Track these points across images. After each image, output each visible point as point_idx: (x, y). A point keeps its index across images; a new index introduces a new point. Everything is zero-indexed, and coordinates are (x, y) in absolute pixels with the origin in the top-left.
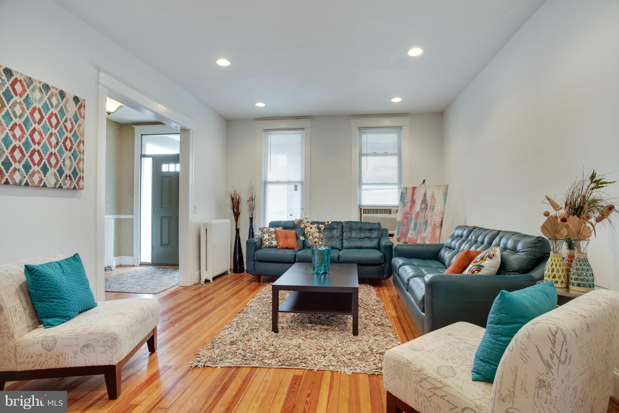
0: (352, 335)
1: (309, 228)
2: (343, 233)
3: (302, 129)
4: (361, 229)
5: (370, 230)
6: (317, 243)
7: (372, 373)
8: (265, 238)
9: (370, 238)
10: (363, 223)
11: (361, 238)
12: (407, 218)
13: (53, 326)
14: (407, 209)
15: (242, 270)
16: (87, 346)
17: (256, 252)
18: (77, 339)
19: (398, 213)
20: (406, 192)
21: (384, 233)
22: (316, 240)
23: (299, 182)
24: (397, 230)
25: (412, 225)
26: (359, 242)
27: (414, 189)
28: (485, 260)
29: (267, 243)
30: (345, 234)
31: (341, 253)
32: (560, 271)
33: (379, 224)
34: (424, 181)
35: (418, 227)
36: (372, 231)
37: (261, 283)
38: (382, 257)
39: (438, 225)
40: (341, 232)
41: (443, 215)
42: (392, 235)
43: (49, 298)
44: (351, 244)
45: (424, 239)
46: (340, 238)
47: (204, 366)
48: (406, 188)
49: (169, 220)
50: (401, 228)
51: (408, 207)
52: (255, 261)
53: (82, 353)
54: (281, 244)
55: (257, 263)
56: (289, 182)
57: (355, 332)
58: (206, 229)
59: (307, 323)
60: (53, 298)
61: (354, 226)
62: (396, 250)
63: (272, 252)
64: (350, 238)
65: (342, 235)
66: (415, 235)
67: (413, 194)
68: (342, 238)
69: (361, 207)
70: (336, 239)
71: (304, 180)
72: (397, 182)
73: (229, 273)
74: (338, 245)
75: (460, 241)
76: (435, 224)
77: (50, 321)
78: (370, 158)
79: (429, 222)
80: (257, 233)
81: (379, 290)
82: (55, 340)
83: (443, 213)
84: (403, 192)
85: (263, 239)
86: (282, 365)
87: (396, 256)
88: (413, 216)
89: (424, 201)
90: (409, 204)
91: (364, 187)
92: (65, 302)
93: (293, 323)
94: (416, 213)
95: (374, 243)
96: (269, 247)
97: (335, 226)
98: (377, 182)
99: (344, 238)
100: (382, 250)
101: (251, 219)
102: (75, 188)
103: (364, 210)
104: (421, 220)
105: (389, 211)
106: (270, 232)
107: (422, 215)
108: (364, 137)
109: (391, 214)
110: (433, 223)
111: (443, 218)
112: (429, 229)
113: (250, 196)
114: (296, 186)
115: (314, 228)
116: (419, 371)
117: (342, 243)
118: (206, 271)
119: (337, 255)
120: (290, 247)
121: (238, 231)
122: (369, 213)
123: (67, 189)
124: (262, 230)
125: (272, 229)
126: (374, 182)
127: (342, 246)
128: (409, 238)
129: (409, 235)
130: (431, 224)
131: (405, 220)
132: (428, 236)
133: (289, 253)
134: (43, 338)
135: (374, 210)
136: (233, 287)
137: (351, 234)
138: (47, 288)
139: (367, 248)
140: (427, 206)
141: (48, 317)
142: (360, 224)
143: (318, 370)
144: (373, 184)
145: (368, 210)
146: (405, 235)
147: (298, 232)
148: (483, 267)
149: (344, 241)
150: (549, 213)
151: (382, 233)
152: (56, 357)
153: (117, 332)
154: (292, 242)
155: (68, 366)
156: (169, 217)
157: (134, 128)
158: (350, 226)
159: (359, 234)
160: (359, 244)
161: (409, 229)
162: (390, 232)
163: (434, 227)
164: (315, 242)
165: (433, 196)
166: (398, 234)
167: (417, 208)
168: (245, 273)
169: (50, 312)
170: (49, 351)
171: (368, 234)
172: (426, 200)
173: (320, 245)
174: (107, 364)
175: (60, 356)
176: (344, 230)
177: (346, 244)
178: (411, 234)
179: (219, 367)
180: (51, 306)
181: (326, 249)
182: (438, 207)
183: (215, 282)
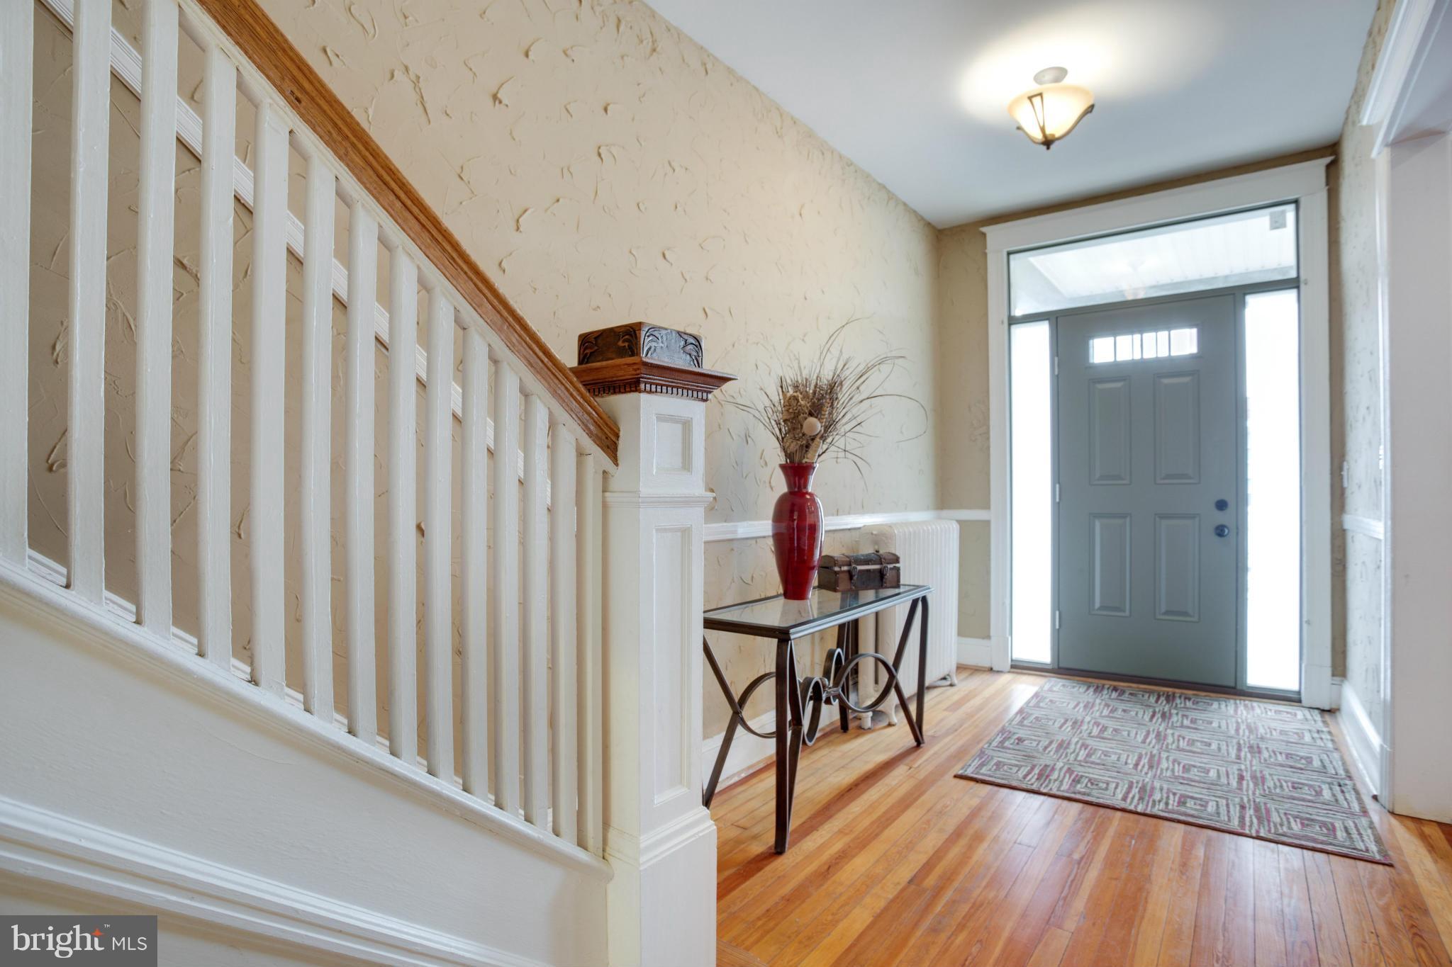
49: (1122, 527)
156: (1124, 516)
157: (984, 235)
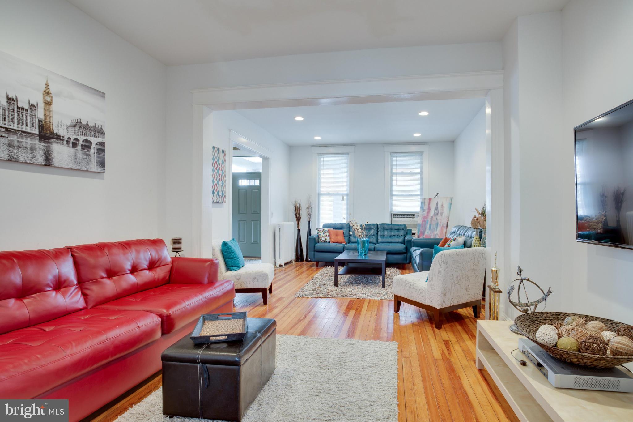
0: (382, 288)
1: (356, 226)
2: (378, 232)
3: (347, 153)
4: (391, 229)
5: (398, 230)
6: (360, 236)
7: (390, 299)
8: (321, 235)
9: (398, 236)
10: (393, 224)
11: (391, 236)
12: (425, 221)
13: (235, 270)
14: (425, 214)
15: (302, 260)
16: (255, 278)
17: (316, 245)
18: (250, 275)
19: (419, 217)
20: (425, 202)
21: (408, 232)
22: (360, 234)
23: (345, 194)
24: (418, 230)
25: (428, 226)
26: (390, 238)
27: (430, 199)
28: (452, 242)
29: (323, 239)
30: (379, 233)
31: (376, 246)
32: (477, 243)
33: (405, 225)
34: (438, 194)
35: (432, 227)
36: (400, 231)
37: (319, 268)
38: (405, 248)
39: (445, 225)
40: (377, 232)
41: (449, 219)
42: (414, 234)
43: (233, 258)
44: (385, 240)
45: (436, 235)
46: (376, 235)
47: (302, 297)
48: (425, 199)
49: (245, 223)
50: (421, 228)
51: (426, 213)
52: (315, 251)
53: (252, 282)
54: (333, 240)
55: (316, 253)
56: (337, 194)
57: (383, 286)
58: (280, 229)
59: (354, 283)
60: (234, 258)
61: (386, 227)
62: (414, 242)
63: (327, 245)
64: (383, 236)
65: (377, 233)
66: (429, 233)
67: (429, 204)
68: (377, 235)
69: (392, 213)
70: (373, 237)
71: (349, 192)
72: (419, 194)
73: (293, 262)
74: (375, 241)
75: (454, 234)
76: (443, 225)
77: (234, 268)
78: (398, 176)
79: (439, 224)
80: (314, 233)
81: (403, 271)
82: (240, 275)
83: (449, 217)
84: (423, 202)
85: (319, 236)
86: (343, 296)
87: (413, 246)
88: (429, 220)
89: (437, 209)
90: (426, 211)
91: (394, 198)
92: (235, 261)
93: (346, 284)
94: (431, 217)
95: (401, 239)
96: (324, 242)
97: (372, 227)
98: (404, 194)
99: (379, 236)
100: (406, 243)
101: (309, 222)
102: (223, 203)
103: (394, 215)
104: (434, 223)
105: (413, 216)
106: (325, 231)
107: (434, 218)
108: (394, 159)
109: (414, 218)
110: (442, 224)
111: (448, 221)
112: (439, 228)
113: (308, 205)
114: (343, 197)
115: (358, 226)
116: (406, 281)
117: (377, 239)
118: (280, 258)
119: (374, 247)
120: (339, 242)
121: (299, 230)
122: (397, 217)
123: (220, 203)
124: (318, 230)
125: (326, 229)
126: (402, 194)
127: (377, 241)
128: (426, 236)
129: (426, 233)
130: (440, 225)
131: (423, 223)
132: (439, 233)
133: (340, 246)
134: (235, 274)
135: (401, 215)
136: (300, 269)
137: (384, 233)
138: (232, 252)
139: (396, 243)
140: (438, 212)
141: (232, 266)
142: (391, 226)
143: (362, 299)
144: (401, 195)
145: (398, 215)
146: (423, 233)
147: (344, 232)
148: (451, 245)
149: (379, 238)
150: (476, 216)
151: (407, 232)
152: (241, 283)
153: (267, 273)
154: (340, 238)
155: (246, 288)
156: (245, 220)
158: (384, 227)
159: (390, 233)
160: (390, 240)
161: (426, 229)
162: (413, 232)
163: (442, 228)
164: (360, 235)
165: (442, 205)
166: (418, 233)
167: (432, 213)
168: (305, 262)
169: (233, 264)
170: (238, 280)
171: (397, 233)
172: (438, 208)
173: (363, 237)
174: (263, 288)
175: (243, 283)
176: (379, 230)
177: (380, 240)
178: (427, 232)
179: (310, 297)
180: (234, 261)
181: (367, 240)
182: (446, 213)
183: (286, 266)
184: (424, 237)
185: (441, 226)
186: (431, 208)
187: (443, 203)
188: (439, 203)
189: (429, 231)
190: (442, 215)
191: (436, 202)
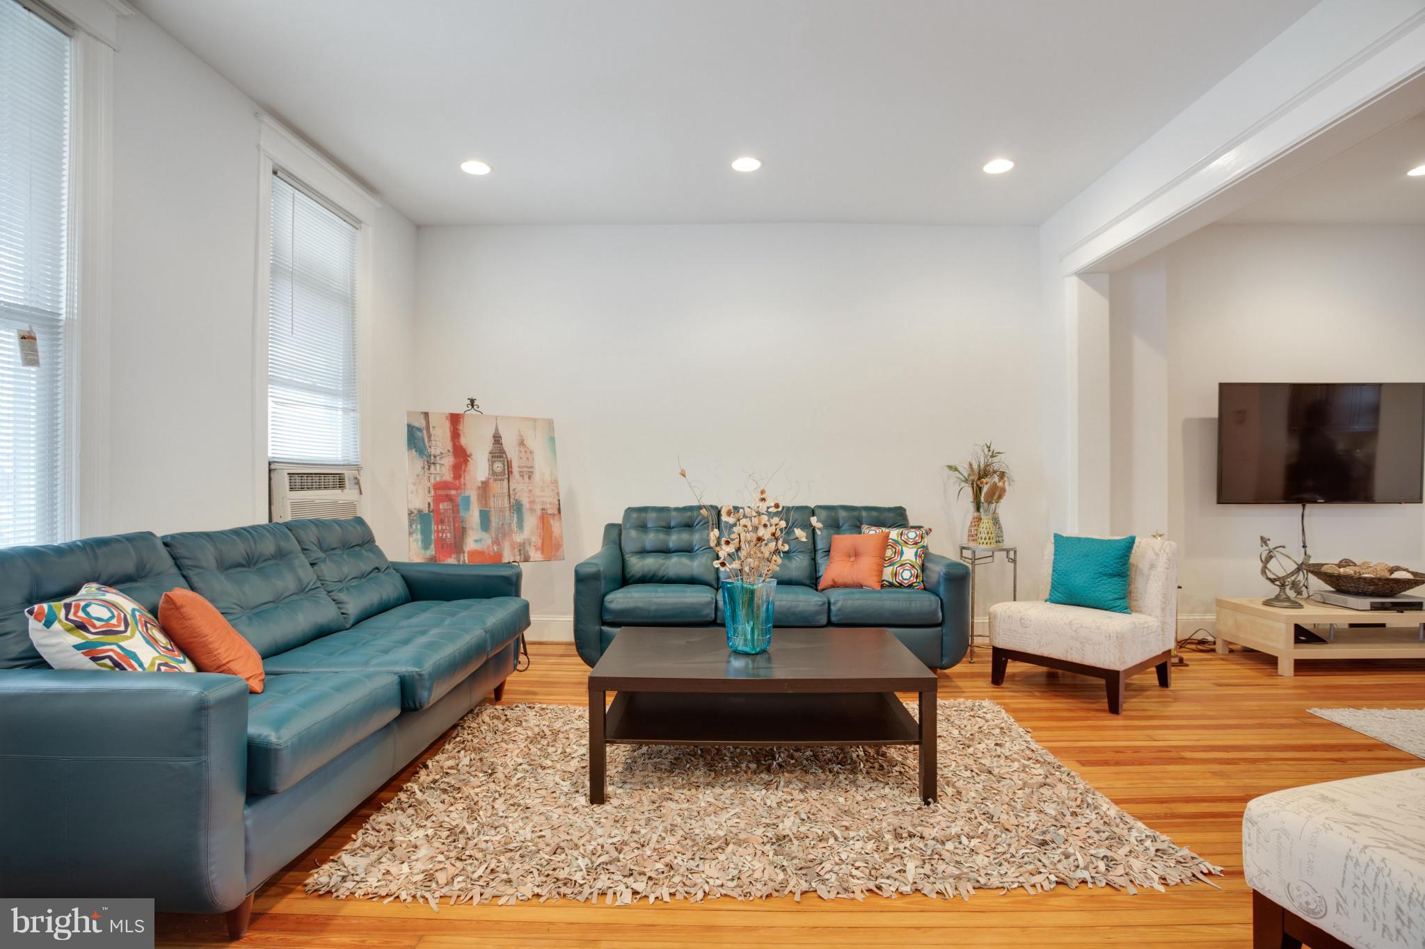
12: (449, 499)
14: (442, 475)
20: (427, 425)
24: (419, 537)
25: (473, 516)
27: (455, 419)
35: (493, 519)
39: (553, 510)
45: (521, 547)
48: (425, 414)
50: (434, 526)
51: (447, 467)
66: (488, 541)
67: (455, 436)
76: (542, 509)
79: (526, 505)
84: (417, 425)
88: (472, 493)
89: (498, 453)
90: (449, 461)
94: (479, 485)
104: (500, 503)
107: (499, 488)
109: (345, 491)
110: (538, 507)
111: (558, 496)
112: (531, 521)
122: (302, 487)
129: (470, 544)
130: (532, 510)
131: (443, 505)
132: (533, 539)
140: (510, 466)
145: (306, 476)
146: (456, 547)
161: (464, 528)
163: (543, 517)
165: (522, 443)
166: (428, 546)
167: (480, 469)
172: (502, 452)
178: (476, 541)
184: (465, 558)
185: (539, 512)
186: (469, 451)
187: (521, 436)
188: (501, 432)
189: (485, 536)
190: (530, 477)
191: (492, 432)
